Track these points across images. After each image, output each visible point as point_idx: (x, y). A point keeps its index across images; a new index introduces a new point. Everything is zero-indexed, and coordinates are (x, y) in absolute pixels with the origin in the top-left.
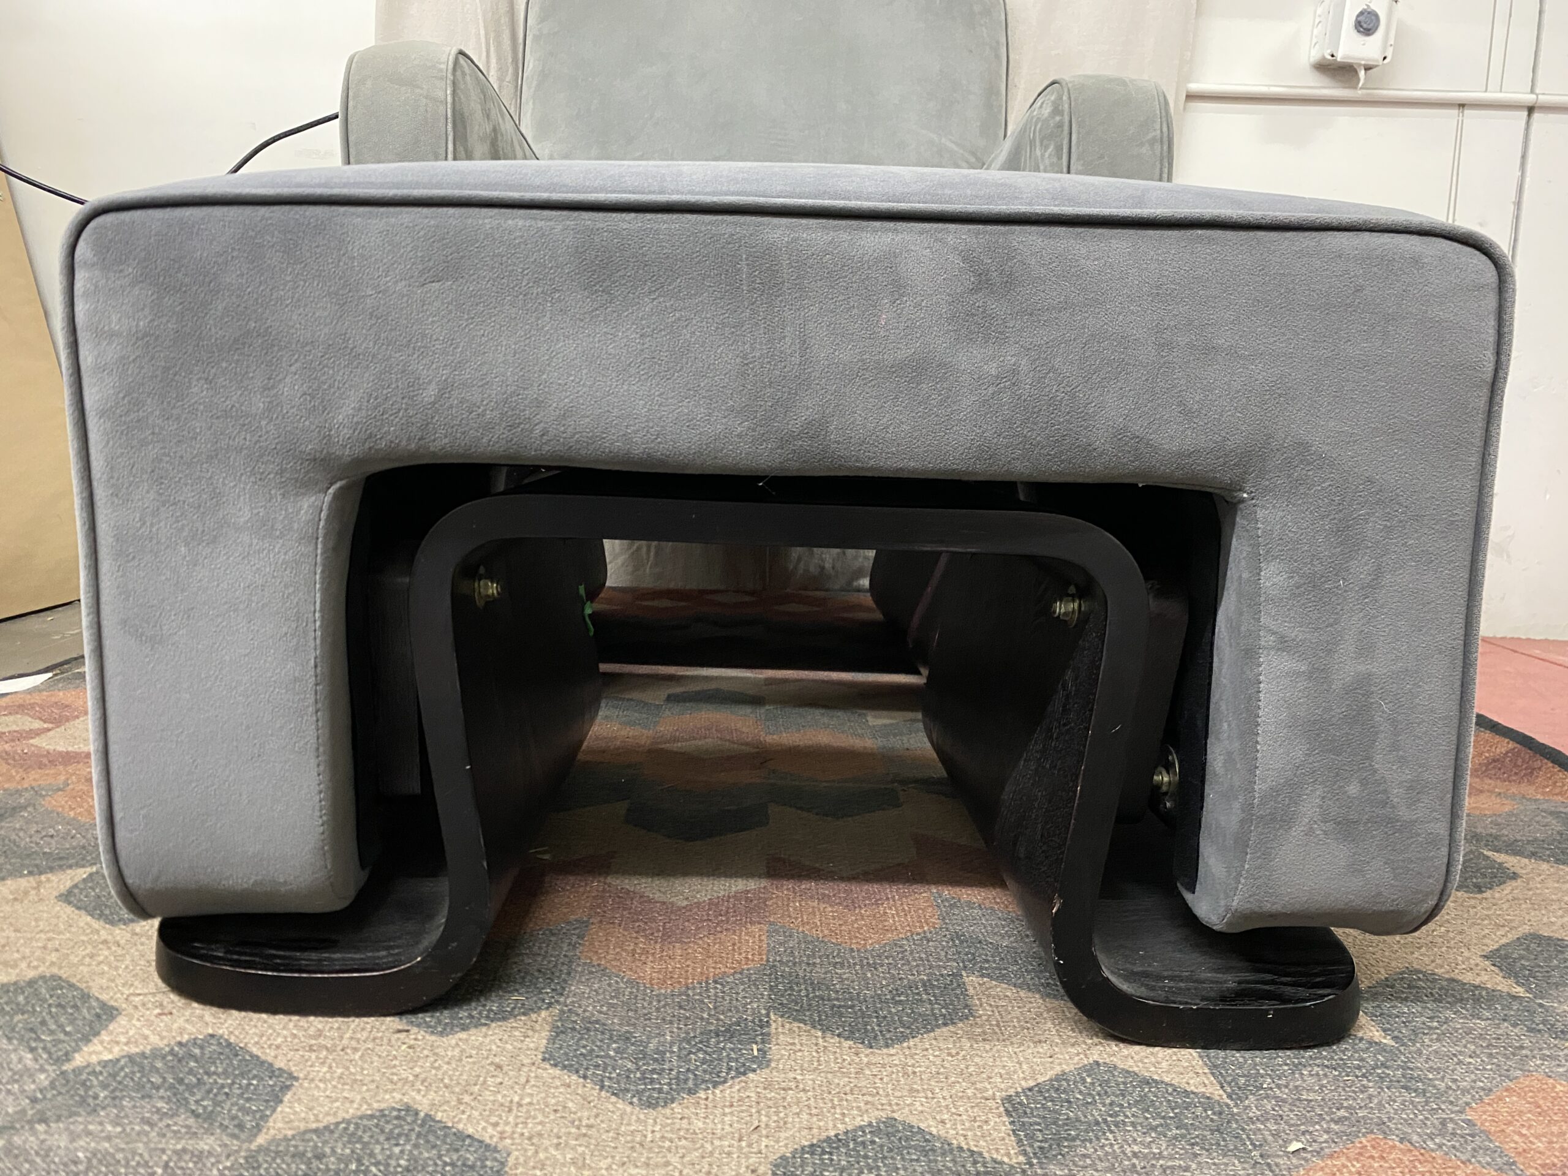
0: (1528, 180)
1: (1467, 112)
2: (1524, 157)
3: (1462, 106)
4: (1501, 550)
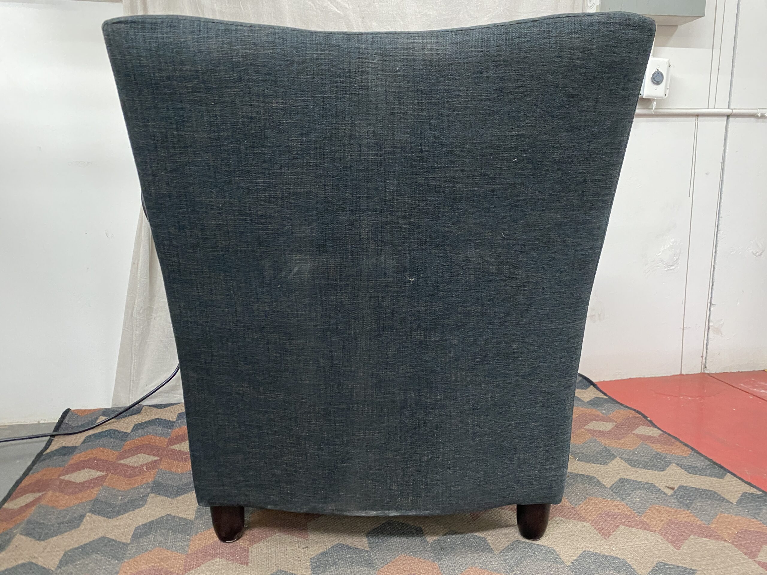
0: (727, 151)
1: (700, 118)
2: (725, 140)
3: (697, 116)
4: (718, 331)
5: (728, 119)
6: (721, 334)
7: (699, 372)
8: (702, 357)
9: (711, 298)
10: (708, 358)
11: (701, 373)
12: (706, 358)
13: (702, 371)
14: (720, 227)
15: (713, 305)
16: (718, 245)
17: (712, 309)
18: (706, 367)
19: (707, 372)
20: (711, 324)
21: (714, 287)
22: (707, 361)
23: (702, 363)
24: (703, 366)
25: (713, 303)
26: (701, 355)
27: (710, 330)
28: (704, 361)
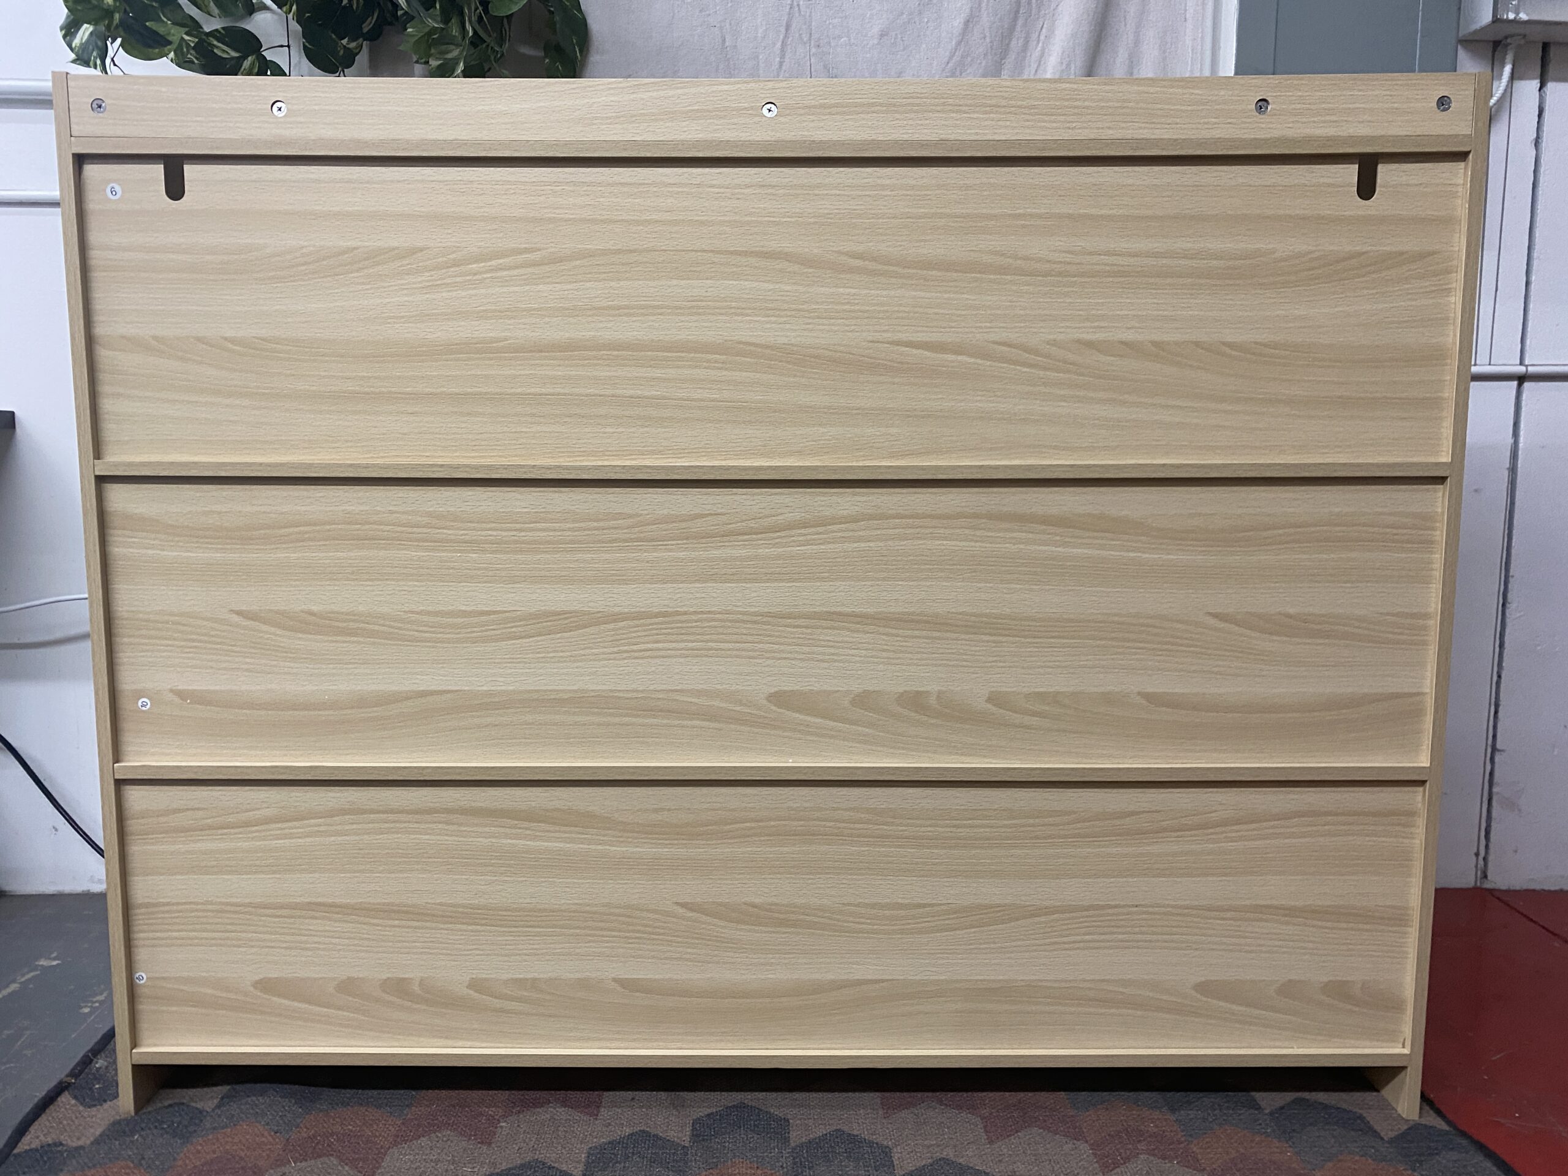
0: (1521, 446)
2: (1516, 425)
4: (1511, 805)
5: (1520, 385)
6: (1520, 810)
7: (1471, 884)
8: (1477, 854)
9: (1494, 736)
10: (1491, 858)
11: (1475, 888)
12: (1485, 859)
13: (1478, 884)
14: (1510, 596)
15: (1499, 750)
16: (1508, 631)
17: (1497, 759)
18: (1486, 877)
19: (1487, 885)
20: (1495, 790)
21: (1500, 714)
22: (1490, 865)
23: (1476, 867)
24: (1479, 873)
25: (1498, 746)
26: (1475, 850)
27: (1494, 803)
28: (1481, 862)
